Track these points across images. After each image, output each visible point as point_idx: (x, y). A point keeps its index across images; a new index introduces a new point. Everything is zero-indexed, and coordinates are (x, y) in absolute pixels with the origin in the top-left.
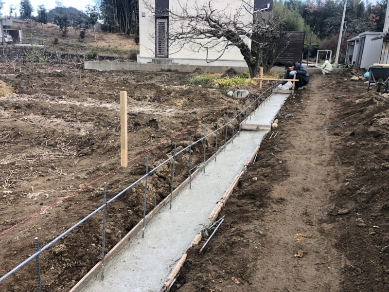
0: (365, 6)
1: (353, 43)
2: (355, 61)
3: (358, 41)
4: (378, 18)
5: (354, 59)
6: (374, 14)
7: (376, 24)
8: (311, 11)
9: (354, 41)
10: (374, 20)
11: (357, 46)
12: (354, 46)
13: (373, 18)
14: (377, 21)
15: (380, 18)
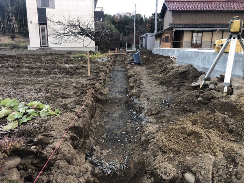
0: (144, 19)
1: (142, 39)
2: (144, 47)
3: (144, 37)
4: (151, 25)
5: (144, 46)
6: (149, 23)
7: (150, 28)
8: (117, 21)
9: (142, 37)
10: (149, 27)
11: (144, 40)
12: (142, 40)
13: (148, 26)
14: (150, 27)
15: (152, 25)
